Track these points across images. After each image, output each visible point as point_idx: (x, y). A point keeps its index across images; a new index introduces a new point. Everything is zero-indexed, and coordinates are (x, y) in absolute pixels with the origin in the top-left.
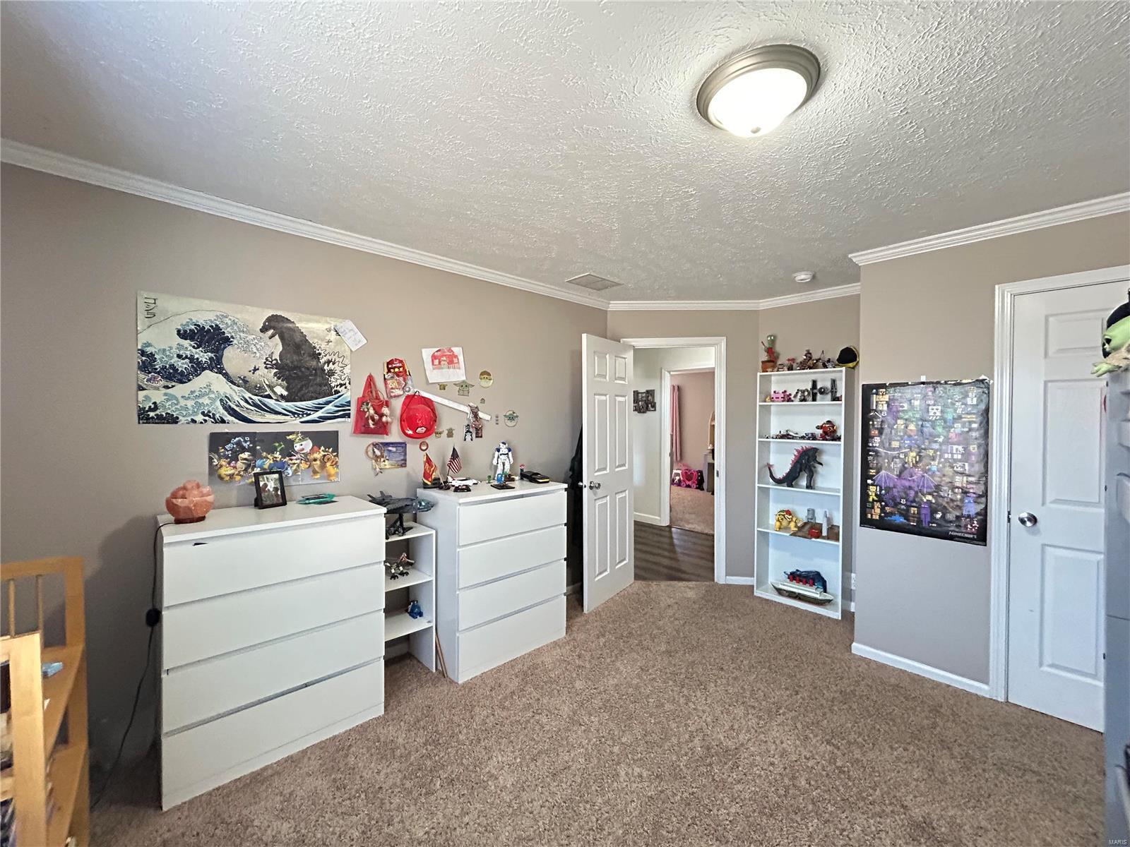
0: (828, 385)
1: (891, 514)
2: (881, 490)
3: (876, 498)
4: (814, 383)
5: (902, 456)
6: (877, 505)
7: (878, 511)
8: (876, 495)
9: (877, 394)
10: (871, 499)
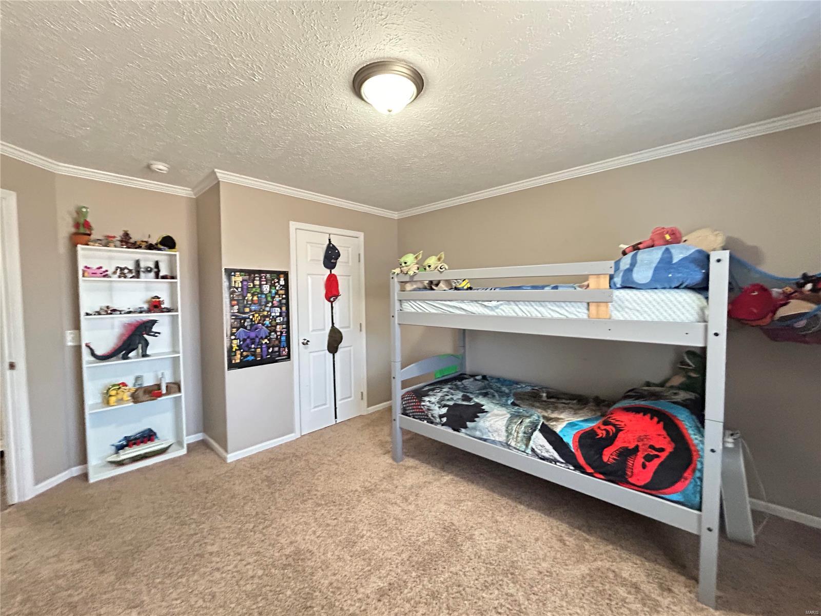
0: (152, 265)
1: (247, 356)
2: (240, 342)
3: (237, 348)
4: (137, 263)
5: (251, 317)
6: (238, 352)
7: (239, 356)
8: (238, 346)
9: (234, 276)
10: (234, 350)
